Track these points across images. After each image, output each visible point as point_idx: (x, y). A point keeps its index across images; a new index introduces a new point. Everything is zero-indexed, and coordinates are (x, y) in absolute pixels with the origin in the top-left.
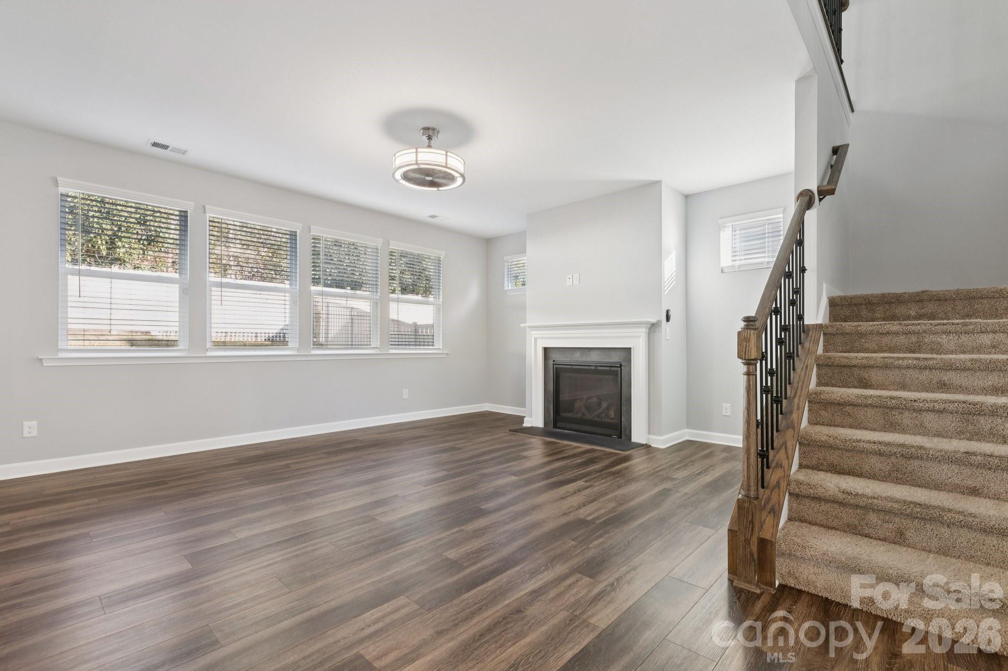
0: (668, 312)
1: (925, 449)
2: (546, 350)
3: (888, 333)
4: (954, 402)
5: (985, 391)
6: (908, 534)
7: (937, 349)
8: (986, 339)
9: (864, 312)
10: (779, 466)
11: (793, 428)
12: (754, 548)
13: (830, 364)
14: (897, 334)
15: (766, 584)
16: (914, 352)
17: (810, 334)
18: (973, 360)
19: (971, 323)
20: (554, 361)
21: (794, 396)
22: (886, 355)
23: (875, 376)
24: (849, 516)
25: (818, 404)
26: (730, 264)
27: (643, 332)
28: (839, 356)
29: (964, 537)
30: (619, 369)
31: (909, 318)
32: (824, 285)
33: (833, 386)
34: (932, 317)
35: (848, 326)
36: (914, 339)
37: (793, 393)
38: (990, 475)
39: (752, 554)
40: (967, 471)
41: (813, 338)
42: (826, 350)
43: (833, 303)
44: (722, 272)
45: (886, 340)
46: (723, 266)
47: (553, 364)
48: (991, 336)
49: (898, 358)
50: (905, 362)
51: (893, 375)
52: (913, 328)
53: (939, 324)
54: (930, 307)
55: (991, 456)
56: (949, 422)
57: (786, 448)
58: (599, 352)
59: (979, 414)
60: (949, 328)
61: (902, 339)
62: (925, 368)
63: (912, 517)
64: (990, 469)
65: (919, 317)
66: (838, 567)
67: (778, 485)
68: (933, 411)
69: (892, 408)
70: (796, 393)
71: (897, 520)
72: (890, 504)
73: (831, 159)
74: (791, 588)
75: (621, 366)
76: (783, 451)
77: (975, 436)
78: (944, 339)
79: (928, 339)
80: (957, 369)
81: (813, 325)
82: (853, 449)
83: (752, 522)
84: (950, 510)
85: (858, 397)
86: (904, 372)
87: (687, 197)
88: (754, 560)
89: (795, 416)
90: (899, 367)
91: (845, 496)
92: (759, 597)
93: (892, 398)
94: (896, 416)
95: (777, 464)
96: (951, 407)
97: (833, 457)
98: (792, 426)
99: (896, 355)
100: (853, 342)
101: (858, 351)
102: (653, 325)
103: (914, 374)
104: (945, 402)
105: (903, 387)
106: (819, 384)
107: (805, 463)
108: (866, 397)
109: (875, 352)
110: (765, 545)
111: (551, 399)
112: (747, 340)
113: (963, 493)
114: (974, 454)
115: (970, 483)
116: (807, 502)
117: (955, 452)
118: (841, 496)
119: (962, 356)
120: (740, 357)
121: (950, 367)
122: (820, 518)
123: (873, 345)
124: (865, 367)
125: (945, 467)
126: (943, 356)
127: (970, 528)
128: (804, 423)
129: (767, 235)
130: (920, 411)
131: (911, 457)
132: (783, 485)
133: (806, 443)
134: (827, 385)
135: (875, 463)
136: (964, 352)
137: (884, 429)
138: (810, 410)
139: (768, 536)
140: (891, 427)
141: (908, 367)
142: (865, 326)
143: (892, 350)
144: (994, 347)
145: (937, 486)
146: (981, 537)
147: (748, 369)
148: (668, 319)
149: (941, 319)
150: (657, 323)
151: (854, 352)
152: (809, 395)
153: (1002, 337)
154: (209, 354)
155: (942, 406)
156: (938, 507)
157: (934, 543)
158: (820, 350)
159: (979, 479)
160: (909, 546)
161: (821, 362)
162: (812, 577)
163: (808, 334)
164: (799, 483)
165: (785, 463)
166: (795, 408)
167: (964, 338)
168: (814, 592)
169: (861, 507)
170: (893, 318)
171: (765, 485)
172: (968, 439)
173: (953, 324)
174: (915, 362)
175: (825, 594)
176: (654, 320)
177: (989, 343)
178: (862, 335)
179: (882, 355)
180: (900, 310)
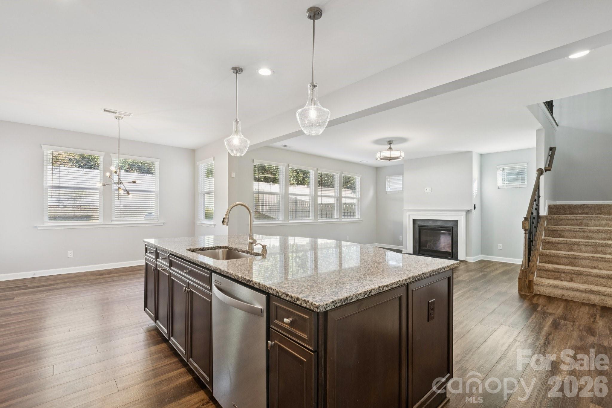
0: (475, 205)
1: (580, 256)
2: (414, 220)
3: (570, 219)
4: (590, 242)
5: (602, 239)
6: (574, 279)
7: (588, 225)
8: (604, 222)
9: (562, 211)
10: (533, 261)
11: (538, 250)
12: (527, 283)
13: (549, 230)
14: (573, 220)
15: (531, 293)
16: (579, 226)
17: (542, 219)
18: (598, 229)
19: (599, 217)
20: (418, 225)
21: (537, 240)
22: (569, 227)
23: (565, 234)
24: (555, 275)
25: (545, 242)
26: (502, 185)
27: (464, 214)
28: (552, 227)
29: (590, 279)
30: (452, 229)
31: (578, 214)
32: (547, 201)
33: (550, 237)
34: (587, 214)
35: (556, 216)
36: (579, 221)
37: (537, 239)
38: (599, 263)
39: (526, 284)
40: (592, 262)
41: (543, 221)
42: (547, 224)
43: (550, 207)
44: (498, 188)
45: (569, 222)
46: (499, 185)
47: (418, 226)
48: (606, 221)
49: (573, 228)
50: (576, 230)
51: (571, 234)
52: (579, 218)
53: (588, 217)
54: (586, 210)
55: (599, 257)
56: (589, 248)
57: (535, 256)
58: (441, 222)
59: (598, 246)
60: (592, 218)
61: (575, 222)
62: (582, 232)
63: (575, 274)
64: (599, 261)
65: (582, 213)
66: (553, 287)
67: (533, 266)
68: (584, 245)
69: (571, 244)
70: (538, 239)
71: (571, 275)
72: (568, 271)
73: (549, 153)
74: (538, 294)
75: (452, 228)
76: (534, 257)
77: (597, 252)
78: (590, 222)
79: (584, 222)
80: (593, 232)
81: (543, 216)
82: (557, 256)
83: (527, 275)
84: (585, 272)
85: (559, 241)
86: (575, 233)
87: (481, 155)
88: (527, 286)
89: (538, 246)
90: (574, 231)
91: (555, 269)
92: (528, 296)
93: (570, 241)
94: (572, 247)
95: (533, 260)
96: (589, 244)
97: (551, 259)
98: (537, 249)
99: (572, 227)
100: (557, 222)
101: (560, 225)
102: (468, 211)
103: (579, 233)
104: (588, 242)
105: (575, 238)
106: (545, 236)
107: (541, 261)
108: (562, 241)
109: (565, 226)
110: (530, 282)
111: (417, 241)
112: (525, 224)
113: (591, 268)
114: (594, 257)
115: (593, 265)
116: (542, 272)
117: (589, 257)
118: (553, 269)
119: (595, 228)
120: (523, 228)
121: (590, 231)
122: (547, 276)
123: (565, 223)
124: (562, 231)
125: (586, 261)
126: (589, 228)
127: (591, 276)
128: (541, 249)
129: (519, 173)
130: (580, 245)
131: (576, 258)
132: (535, 266)
133: (541, 255)
134: (548, 236)
135: (565, 261)
136: (596, 226)
137: (568, 251)
138: (542, 245)
139: (531, 279)
140: (570, 250)
141: (577, 231)
142: (562, 216)
143: (571, 225)
144: (607, 225)
145: (584, 267)
146: (594, 278)
147: (525, 232)
148: (475, 208)
149: (590, 215)
150: (470, 210)
151: (558, 225)
152: (542, 240)
153: (609, 222)
154: (290, 222)
155: (586, 244)
156: (583, 271)
157: (582, 281)
158: (545, 225)
159: (596, 264)
160: (574, 282)
161: (546, 229)
162: (545, 291)
163: (541, 219)
164: (540, 266)
165: (535, 260)
166: (538, 243)
167: (597, 222)
168: (545, 295)
169: (560, 272)
170: (573, 213)
171: (529, 266)
172: (595, 254)
173: (593, 217)
174: (579, 230)
175: (548, 295)
176: (469, 209)
177: (605, 224)
178: (561, 220)
179: (568, 227)
180: (575, 211)
